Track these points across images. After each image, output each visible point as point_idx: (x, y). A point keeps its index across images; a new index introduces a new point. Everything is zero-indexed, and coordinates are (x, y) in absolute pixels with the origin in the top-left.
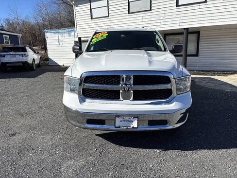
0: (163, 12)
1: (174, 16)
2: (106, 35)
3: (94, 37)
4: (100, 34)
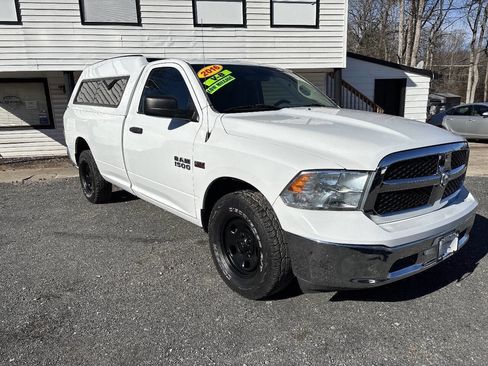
0: (168, 33)
2: (227, 72)
3: (201, 76)
4: (208, 68)
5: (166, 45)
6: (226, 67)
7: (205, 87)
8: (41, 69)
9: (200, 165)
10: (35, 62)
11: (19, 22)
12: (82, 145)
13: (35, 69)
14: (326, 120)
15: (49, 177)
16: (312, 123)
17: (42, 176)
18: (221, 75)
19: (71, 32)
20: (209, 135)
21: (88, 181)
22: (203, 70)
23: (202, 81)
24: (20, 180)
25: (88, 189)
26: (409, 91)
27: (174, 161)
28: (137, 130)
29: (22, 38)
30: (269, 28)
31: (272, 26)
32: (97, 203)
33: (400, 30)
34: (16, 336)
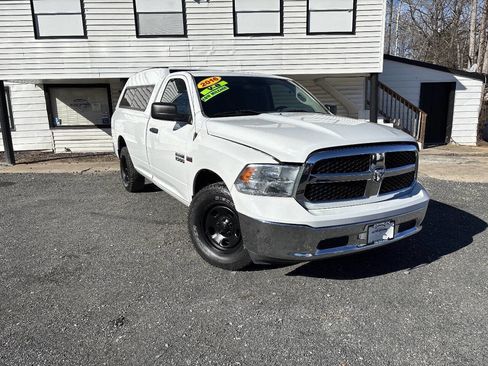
0: (210, 43)
1: (231, 53)
2: (224, 83)
3: (200, 86)
4: (208, 79)
5: (208, 53)
6: (224, 78)
7: (201, 96)
8: (102, 76)
9: (190, 160)
10: (96, 71)
11: (85, 37)
12: (122, 142)
13: (97, 76)
14: (290, 124)
15: (102, 169)
16: (283, 126)
17: (97, 169)
18: (217, 85)
19: (127, 44)
20: (196, 135)
21: (126, 172)
22: (204, 81)
23: (200, 90)
24: (79, 172)
25: (126, 180)
26: (459, 95)
27: (175, 156)
28: (154, 131)
29: (87, 50)
30: (305, 36)
31: (308, 33)
32: (132, 192)
33: (472, 28)
34: (39, 279)
